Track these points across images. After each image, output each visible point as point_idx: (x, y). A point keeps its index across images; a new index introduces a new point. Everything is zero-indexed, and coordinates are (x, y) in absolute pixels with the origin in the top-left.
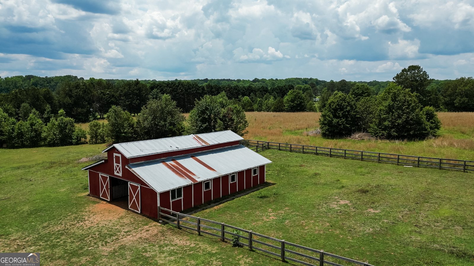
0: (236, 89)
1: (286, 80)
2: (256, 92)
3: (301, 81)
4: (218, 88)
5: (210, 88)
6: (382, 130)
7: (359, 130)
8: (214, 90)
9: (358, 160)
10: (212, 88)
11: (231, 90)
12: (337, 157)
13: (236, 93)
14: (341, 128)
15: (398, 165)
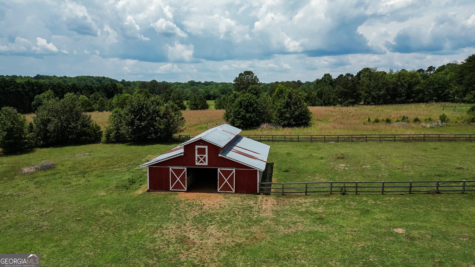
0: (60, 87)
1: (77, 78)
2: (82, 91)
3: (94, 79)
4: (40, 86)
5: (31, 86)
6: (283, 121)
7: (264, 121)
8: (36, 88)
9: (294, 142)
10: (34, 86)
11: (54, 88)
12: (277, 142)
13: (61, 91)
14: (253, 120)
15: (325, 142)
